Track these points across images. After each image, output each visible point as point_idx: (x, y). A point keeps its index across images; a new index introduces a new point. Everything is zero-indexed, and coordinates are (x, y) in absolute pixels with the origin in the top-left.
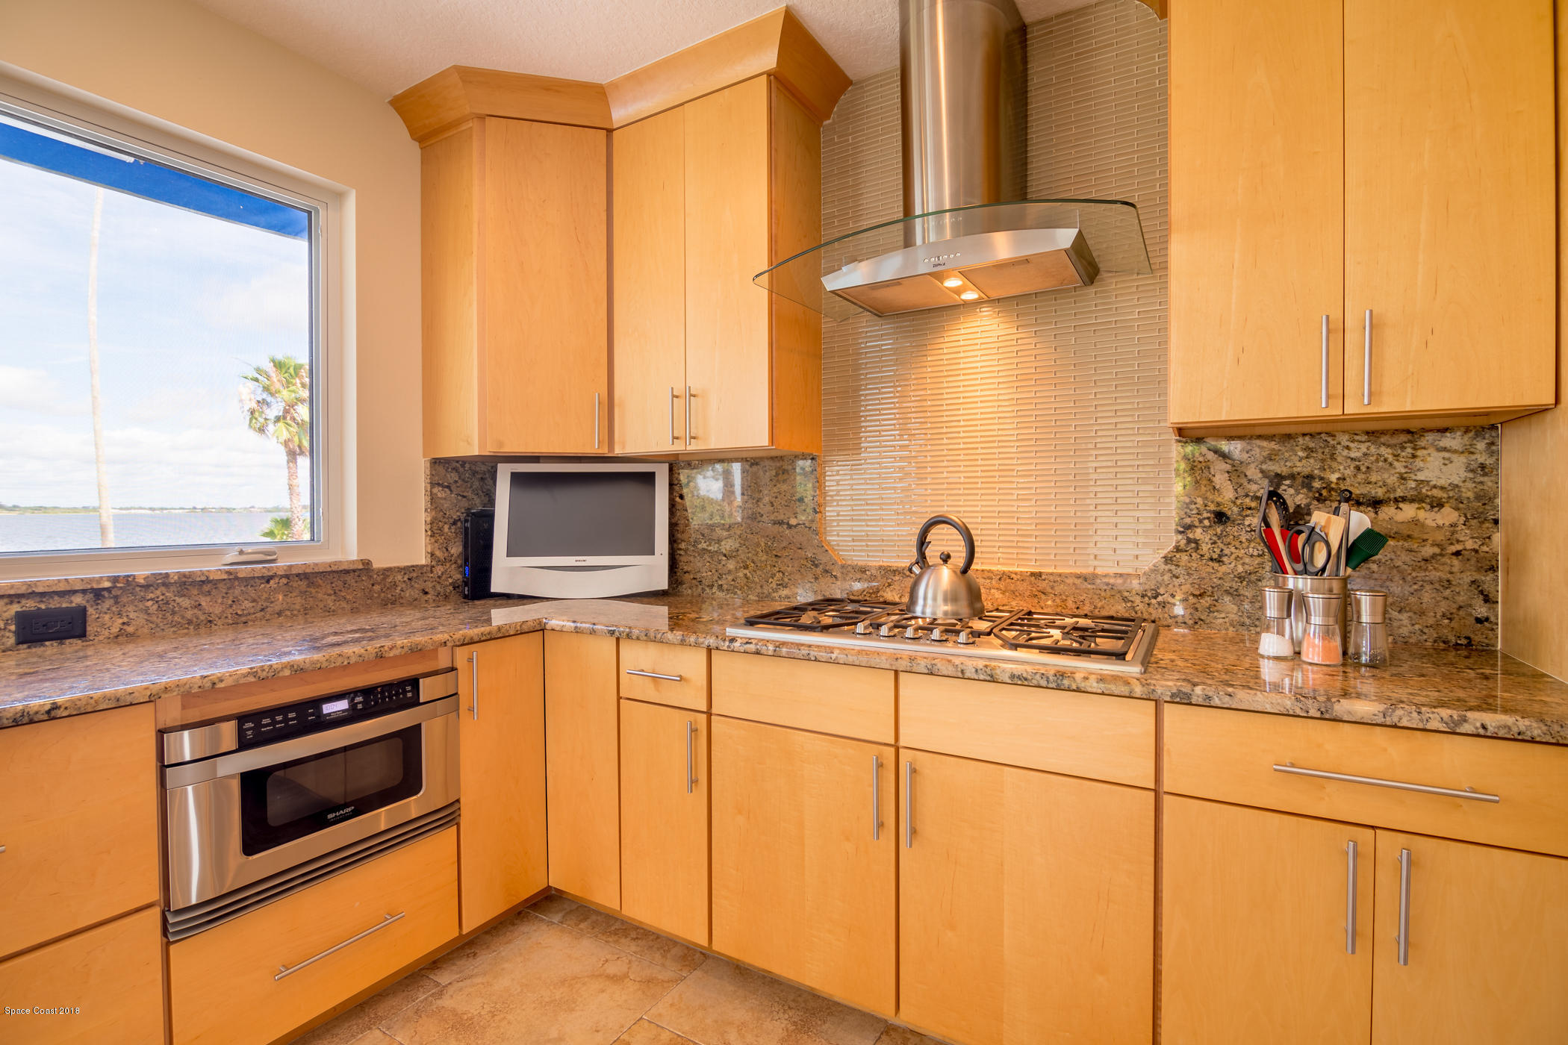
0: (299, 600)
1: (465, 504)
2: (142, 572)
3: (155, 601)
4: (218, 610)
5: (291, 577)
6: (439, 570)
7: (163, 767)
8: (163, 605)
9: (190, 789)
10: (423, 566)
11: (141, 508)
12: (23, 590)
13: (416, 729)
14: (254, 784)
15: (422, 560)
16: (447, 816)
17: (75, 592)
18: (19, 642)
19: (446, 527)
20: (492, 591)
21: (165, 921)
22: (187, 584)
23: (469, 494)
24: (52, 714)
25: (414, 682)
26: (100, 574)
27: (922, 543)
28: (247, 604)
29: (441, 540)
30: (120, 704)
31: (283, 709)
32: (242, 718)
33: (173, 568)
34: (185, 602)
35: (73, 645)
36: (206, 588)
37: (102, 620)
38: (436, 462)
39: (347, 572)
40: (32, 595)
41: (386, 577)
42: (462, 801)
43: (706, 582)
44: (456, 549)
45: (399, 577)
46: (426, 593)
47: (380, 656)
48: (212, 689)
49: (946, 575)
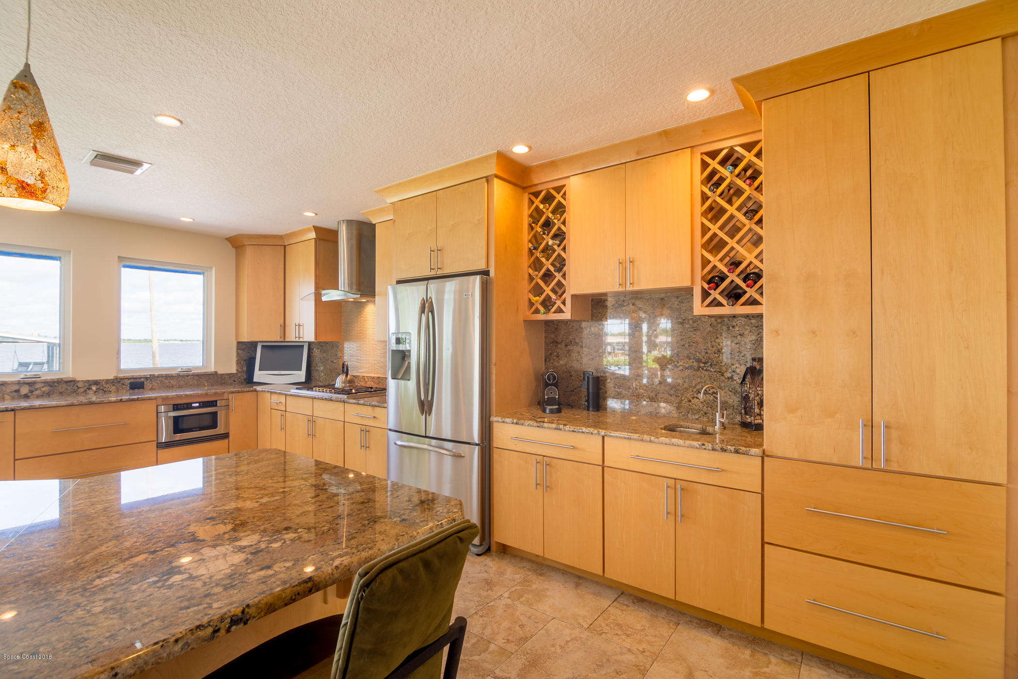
0: (196, 382)
1: (249, 354)
2: (156, 374)
3: (160, 380)
4: (175, 383)
5: (194, 375)
6: (240, 375)
7: (157, 413)
8: (161, 382)
9: (163, 418)
10: (234, 373)
11: (175, 340)
12: (131, 377)
13: (216, 413)
14: (176, 419)
15: (235, 372)
16: (226, 436)
17: (141, 378)
18: (130, 389)
19: (242, 362)
20: (254, 381)
21: (157, 444)
22: (167, 377)
23: (251, 352)
24: (138, 399)
25: (216, 401)
26: (147, 374)
28: (182, 382)
29: (240, 365)
30: (150, 399)
31: (183, 404)
32: (174, 405)
33: (164, 373)
34: (167, 381)
35: (141, 390)
36: (172, 378)
37: (148, 385)
38: (239, 343)
39: (210, 375)
40: (133, 378)
41: (222, 376)
42: (230, 433)
43: (317, 380)
44: (245, 369)
45: (226, 376)
46: (235, 381)
47: (207, 394)
48: (167, 398)
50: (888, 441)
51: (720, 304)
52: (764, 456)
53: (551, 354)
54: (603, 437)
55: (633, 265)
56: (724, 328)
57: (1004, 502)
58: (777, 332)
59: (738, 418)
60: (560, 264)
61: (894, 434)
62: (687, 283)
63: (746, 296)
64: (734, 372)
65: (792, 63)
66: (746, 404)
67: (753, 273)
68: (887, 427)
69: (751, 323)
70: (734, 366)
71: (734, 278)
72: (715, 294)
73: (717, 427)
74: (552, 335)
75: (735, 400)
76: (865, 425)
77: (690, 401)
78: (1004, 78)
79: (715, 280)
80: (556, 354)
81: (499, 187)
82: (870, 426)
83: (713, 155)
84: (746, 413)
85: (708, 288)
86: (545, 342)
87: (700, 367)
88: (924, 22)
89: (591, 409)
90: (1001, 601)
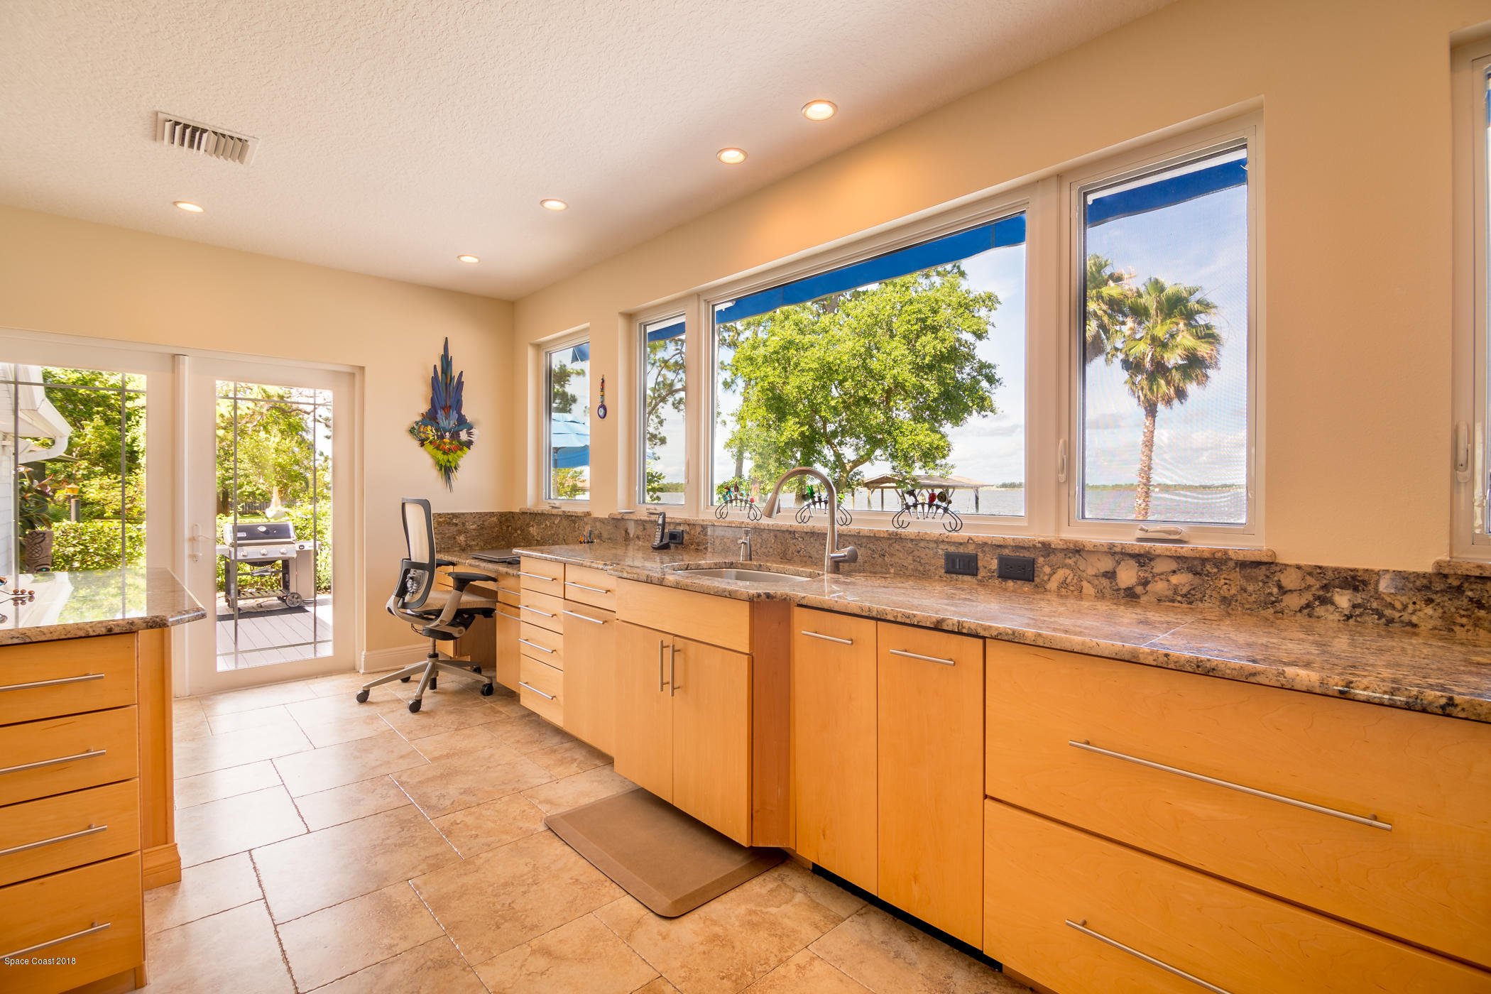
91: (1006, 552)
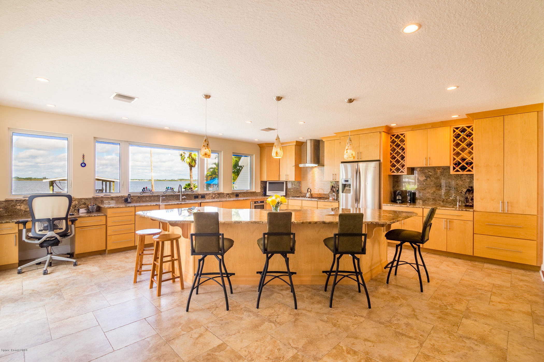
1: (264, 185)
3: (242, 194)
7: (251, 204)
15: (260, 191)
18: (236, 197)
19: (262, 188)
20: (266, 195)
27: (308, 190)
34: (244, 194)
38: (261, 181)
39: (253, 192)
44: (263, 190)
45: (258, 193)
46: (260, 195)
49: (309, 193)
50: (508, 206)
51: (459, 171)
52: (474, 211)
53: (395, 186)
54: (423, 208)
55: (430, 159)
56: (459, 178)
57: (536, 219)
58: (478, 179)
59: (464, 204)
60: (403, 158)
61: (509, 204)
62: (448, 165)
63: (467, 169)
64: (462, 191)
65: (483, 112)
66: (467, 200)
67: (469, 162)
68: (507, 203)
69: (468, 176)
70: (462, 189)
71: (463, 164)
72: (457, 168)
73: (457, 206)
74: (396, 180)
75: (462, 199)
76: (502, 202)
77: (447, 200)
78: (538, 121)
79: (457, 164)
80: (397, 185)
81: (384, 135)
82: (503, 203)
83: (457, 128)
84: (467, 202)
85: (456, 167)
86: (393, 182)
87: (451, 189)
88: (517, 107)
89: (412, 202)
90: (536, 242)
91: (202, 195)
